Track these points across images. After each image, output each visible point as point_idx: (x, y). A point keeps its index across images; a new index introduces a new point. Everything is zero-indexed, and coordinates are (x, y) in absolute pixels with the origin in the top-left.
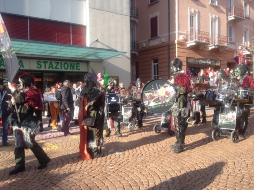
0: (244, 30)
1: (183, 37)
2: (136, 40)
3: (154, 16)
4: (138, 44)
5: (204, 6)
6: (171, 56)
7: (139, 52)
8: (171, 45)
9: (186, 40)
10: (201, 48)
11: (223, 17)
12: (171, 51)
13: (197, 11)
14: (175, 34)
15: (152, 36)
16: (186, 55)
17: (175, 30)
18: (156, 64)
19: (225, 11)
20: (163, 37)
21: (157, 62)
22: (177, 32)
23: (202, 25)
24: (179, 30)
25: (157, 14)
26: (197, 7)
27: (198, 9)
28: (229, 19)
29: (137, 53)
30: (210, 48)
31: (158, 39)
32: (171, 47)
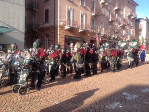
0: (101, 22)
1: (63, 23)
2: (37, 23)
3: (47, 9)
4: (38, 25)
5: (77, 6)
6: (55, 34)
7: (38, 30)
8: (56, 27)
9: (65, 25)
10: (74, 30)
11: (89, 13)
12: (56, 31)
13: (72, 8)
14: (58, 20)
15: (45, 21)
16: (64, 34)
17: (58, 19)
18: (48, 38)
19: (90, 10)
20: (51, 22)
21: (48, 37)
22: (59, 19)
23: (75, 17)
24: (60, 18)
25: (48, 7)
26: (73, 6)
27: (73, 7)
28: (92, 15)
29: (37, 31)
30: (80, 31)
31: (49, 23)
32: (55, 29)
